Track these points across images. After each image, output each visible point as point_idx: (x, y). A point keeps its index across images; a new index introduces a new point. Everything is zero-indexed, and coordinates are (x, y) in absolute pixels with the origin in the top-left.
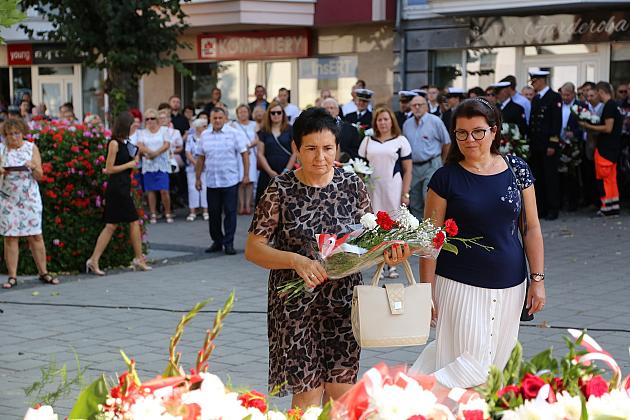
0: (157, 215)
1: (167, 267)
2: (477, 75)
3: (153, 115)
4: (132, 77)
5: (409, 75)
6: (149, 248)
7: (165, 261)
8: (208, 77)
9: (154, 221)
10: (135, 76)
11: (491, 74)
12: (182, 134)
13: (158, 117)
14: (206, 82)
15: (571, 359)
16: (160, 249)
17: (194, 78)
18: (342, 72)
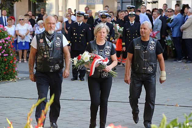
0: (22, 59)
1: (25, 81)
2: (151, 3)
3: (22, 18)
4: (11, 3)
5: (123, 3)
6: (18, 73)
7: (25, 78)
8: (42, 3)
9: (20, 62)
10: (13, 2)
11: (157, 3)
12: (33, 26)
13: (24, 19)
14: (41, 5)
15: (186, 123)
16: (22, 73)
17: (36, 3)
18: (97, 2)
